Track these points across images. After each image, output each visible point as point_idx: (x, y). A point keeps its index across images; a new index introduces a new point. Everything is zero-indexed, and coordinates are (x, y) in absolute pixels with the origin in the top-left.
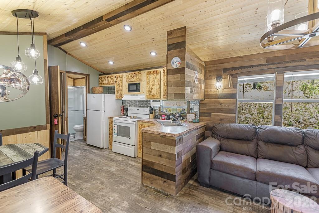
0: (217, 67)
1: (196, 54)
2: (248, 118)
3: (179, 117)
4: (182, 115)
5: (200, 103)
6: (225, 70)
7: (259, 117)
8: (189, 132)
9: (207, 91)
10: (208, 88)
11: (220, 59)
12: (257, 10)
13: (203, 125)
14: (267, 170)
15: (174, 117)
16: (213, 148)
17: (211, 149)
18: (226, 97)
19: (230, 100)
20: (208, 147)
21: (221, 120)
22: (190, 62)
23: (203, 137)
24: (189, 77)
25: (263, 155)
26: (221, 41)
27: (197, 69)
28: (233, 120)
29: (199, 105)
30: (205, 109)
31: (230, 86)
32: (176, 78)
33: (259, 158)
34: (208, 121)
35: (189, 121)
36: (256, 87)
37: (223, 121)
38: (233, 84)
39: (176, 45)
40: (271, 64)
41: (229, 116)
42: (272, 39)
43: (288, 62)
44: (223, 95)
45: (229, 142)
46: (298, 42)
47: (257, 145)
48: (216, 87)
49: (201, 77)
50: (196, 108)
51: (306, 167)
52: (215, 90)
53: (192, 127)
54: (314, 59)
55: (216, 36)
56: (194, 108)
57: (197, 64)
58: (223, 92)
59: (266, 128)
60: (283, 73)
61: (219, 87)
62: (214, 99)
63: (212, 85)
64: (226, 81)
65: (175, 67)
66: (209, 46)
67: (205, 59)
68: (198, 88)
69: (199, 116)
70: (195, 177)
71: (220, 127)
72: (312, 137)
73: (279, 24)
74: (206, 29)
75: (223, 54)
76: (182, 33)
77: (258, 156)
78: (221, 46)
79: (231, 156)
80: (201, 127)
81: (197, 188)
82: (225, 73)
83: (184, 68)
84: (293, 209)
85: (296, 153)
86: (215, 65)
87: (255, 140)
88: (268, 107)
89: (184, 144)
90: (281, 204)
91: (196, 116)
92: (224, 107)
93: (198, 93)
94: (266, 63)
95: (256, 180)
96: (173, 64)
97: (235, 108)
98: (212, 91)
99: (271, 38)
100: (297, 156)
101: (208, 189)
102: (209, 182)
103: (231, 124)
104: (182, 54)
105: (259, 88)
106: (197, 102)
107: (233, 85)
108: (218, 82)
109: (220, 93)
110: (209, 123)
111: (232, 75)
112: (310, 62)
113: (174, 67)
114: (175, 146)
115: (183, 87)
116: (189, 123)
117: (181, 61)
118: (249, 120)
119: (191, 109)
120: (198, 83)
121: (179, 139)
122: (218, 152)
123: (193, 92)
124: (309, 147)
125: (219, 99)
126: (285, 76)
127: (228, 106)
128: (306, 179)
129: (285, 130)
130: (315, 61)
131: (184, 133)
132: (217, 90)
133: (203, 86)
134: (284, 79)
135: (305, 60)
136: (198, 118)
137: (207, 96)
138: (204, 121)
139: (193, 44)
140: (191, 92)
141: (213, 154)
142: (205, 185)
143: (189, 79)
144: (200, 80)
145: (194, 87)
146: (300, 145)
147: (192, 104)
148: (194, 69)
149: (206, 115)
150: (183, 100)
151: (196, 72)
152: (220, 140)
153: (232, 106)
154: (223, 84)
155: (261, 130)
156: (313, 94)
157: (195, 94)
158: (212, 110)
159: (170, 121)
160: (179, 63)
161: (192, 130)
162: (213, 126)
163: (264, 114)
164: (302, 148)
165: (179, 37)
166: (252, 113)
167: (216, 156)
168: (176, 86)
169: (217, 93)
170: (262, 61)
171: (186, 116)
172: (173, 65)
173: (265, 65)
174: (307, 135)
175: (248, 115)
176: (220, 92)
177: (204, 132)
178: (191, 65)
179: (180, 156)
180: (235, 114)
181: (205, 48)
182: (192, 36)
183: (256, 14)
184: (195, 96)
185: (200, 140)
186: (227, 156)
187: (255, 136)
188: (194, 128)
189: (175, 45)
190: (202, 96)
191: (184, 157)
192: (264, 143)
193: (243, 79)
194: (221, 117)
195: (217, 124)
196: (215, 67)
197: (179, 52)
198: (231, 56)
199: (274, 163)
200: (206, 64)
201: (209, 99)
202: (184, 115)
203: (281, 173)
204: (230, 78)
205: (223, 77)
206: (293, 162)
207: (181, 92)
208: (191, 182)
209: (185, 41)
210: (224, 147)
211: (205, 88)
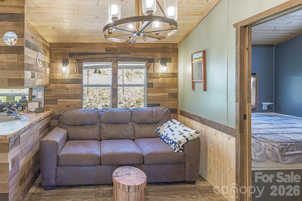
0: (63, 50)
1: (39, 33)
2: (91, 100)
3: (17, 107)
4: (21, 104)
5: (45, 89)
6: (71, 55)
7: (100, 98)
8: (30, 127)
9: (53, 76)
10: (54, 72)
11: (66, 42)
12: (98, 3)
13: (49, 114)
14: (109, 152)
15: (9, 108)
16: (59, 141)
17: (58, 143)
18: (72, 83)
19: (77, 86)
20: (54, 141)
21: (68, 106)
22: (31, 41)
23: (48, 128)
24: (30, 58)
25: (105, 136)
26: (67, 24)
27: (41, 51)
28: (80, 106)
29: (43, 91)
30: (51, 95)
31: (76, 71)
32: (10, 59)
33: (102, 140)
34: (54, 109)
35: (31, 112)
36: (97, 71)
37: (69, 107)
38: (79, 69)
39: (11, 16)
40: (109, 54)
41: (75, 102)
42: (112, 31)
43: (120, 53)
44: (70, 80)
45: (76, 129)
46: (128, 39)
47: (101, 128)
48: (63, 71)
49: (45, 60)
50: (40, 95)
51: (133, 140)
52: (61, 74)
53: (34, 120)
54: (135, 54)
55: (62, 18)
56: (37, 95)
57: (41, 44)
58: (69, 76)
59: (106, 111)
60: (117, 62)
61: (65, 71)
62: (60, 85)
63: (58, 70)
64: (72, 66)
65: (9, 44)
66: (54, 27)
67: (50, 40)
68: (41, 72)
69: (43, 104)
70: (38, 181)
71: (66, 114)
72: (136, 114)
73: (117, 19)
74: (50, 7)
75: (69, 38)
76: (20, 3)
77: (101, 138)
78: (67, 29)
79: (78, 145)
80: (45, 118)
81: (40, 195)
82: (71, 58)
83: (23, 48)
84: (129, 185)
85: (127, 130)
86: (61, 49)
87: (99, 123)
88: (106, 89)
89: (21, 145)
90: (121, 184)
91: (40, 104)
92: (71, 92)
93: (41, 78)
94: (105, 52)
95: (101, 164)
96: (7, 40)
97: (81, 93)
98: (58, 76)
99: (110, 30)
100: (128, 132)
101: (54, 190)
102: (55, 182)
103: (78, 110)
104: (19, 29)
105: (99, 73)
106: (41, 87)
107: (79, 71)
108: (64, 67)
109: (66, 78)
110: (55, 111)
111: (78, 60)
112: (133, 55)
113: (7, 44)
114: (7, 151)
115: (21, 71)
116: (31, 114)
117: (18, 38)
118: (92, 101)
119: (34, 97)
120: (42, 66)
121: (14, 140)
122: (65, 143)
123: (36, 77)
124: (135, 123)
125: (65, 85)
126: (118, 65)
127: (75, 91)
128: (135, 152)
129: (120, 111)
130: (135, 55)
131: (23, 130)
132: (63, 75)
133: (48, 70)
134: (118, 67)
135: (130, 53)
136: (43, 107)
137: (52, 81)
138: (49, 109)
139: (35, 20)
140: (33, 76)
141: (60, 147)
142: (50, 188)
143: (30, 61)
144: (44, 63)
145: (36, 71)
146: (129, 122)
147: (35, 91)
148: (36, 49)
149: (52, 102)
150: (22, 87)
151: (39, 53)
152: (67, 128)
153: (78, 91)
154: (69, 69)
155: (103, 113)
156: (132, 78)
157: (38, 79)
158: (59, 96)
159: (3, 113)
160: (15, 40)
161: (34, 123)
162: (60, 114)
163: (104, 95)
164: (130, 124)
165: (15, 7)
166: (94, 95)
167: (63, 150)
168: (11, 69)
169: (63, 78)
170: (102, 50)
171: (27, 106)
172: (5, 41)
173: (104, 53)
174: (133, 113)
175: (92, 98)
176: (67, 76)
177: (50, 121)
178: (33, 44)
179: (16, 163)
180: (81, 99)
181: (50, 29)
182: (33, 11)
183: (97, 6)
184: (39, 82)
185: (44, 132)
186: (74, 146)
187: (99, 119)
188: (37, 121)
189: (8, 16)
190: (47, 82)
191: (22, 162)
192: (106, 124)
193: (87, 65)
194: (68, 104)
195: (63, 112)
196: (61, 50)
197: (15, 25)
198: (77, 41)
199: (113, 143)
200: (52, 46)
201: (55, 84)
202: (24, 104)
203: (119, 151)
204: (76, 63)
205: (69, 61)
206: (125, 138)
207: (18, 77)
208: (33, 190)
209: (24, 14)
210: (71, 136)
211: (51, 72)
